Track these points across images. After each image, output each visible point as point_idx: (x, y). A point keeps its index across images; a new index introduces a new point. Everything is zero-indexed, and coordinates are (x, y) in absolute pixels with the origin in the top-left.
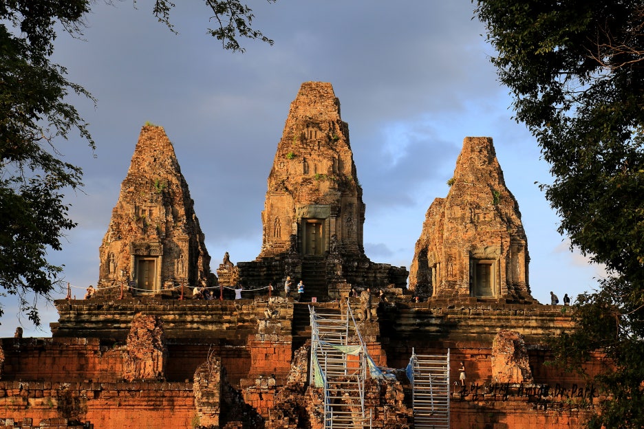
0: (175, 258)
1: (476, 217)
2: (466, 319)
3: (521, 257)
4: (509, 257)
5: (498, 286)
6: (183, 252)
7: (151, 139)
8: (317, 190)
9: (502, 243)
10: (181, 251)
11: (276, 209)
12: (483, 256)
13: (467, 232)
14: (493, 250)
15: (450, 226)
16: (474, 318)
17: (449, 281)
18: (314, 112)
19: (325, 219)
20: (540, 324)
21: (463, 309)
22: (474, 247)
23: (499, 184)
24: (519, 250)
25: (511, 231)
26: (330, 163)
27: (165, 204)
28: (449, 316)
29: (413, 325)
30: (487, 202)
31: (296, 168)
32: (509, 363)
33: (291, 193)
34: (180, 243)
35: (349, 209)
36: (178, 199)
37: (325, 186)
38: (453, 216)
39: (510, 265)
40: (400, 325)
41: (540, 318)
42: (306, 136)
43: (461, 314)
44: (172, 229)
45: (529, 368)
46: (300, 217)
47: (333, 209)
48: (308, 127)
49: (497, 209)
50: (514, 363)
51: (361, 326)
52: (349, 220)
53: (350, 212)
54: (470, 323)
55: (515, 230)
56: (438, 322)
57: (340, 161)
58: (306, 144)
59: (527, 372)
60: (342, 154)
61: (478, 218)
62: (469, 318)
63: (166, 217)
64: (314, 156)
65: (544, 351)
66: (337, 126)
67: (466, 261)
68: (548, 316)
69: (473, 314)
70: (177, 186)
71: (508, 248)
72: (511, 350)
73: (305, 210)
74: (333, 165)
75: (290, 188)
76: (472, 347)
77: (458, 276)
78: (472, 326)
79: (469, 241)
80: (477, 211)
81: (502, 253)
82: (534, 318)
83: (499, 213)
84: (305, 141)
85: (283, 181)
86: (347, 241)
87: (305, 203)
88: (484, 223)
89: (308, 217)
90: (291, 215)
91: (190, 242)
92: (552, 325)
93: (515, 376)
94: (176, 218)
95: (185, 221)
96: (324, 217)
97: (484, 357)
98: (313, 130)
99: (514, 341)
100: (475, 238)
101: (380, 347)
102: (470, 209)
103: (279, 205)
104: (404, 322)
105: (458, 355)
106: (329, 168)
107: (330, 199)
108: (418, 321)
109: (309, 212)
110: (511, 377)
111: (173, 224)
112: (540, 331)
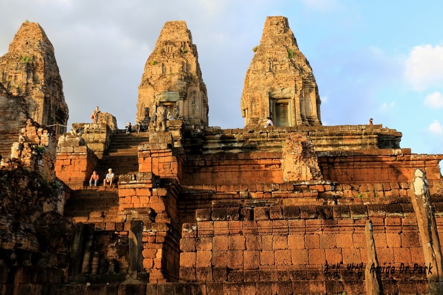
0: (33, 111)
1: (274, 68)
2: (264, 142)
3: (312, 97)
4: (302, 96)
5: (294, 119)
6: (39, 106)
7: (27, 30)
8: (170, 81)
9: (296, 85)
10: (37, 106)
11: (142, 98)
12: (281, 96)
13: (266, 78)
14: (288, 91)
15: (253, 76)
16: (272, 141)
17: (253, 118)
18: (173, 37)
19: (175, 102)
20: (330, 142)
21: (261, 133)
22: (273, 89)
23: (293, 45)
24: (310, 91)
25: (303, 76)
26: (181, 66)
27: (28, 72)
28: (250, 140)
29: (218, 149)
30: (283, 57)
31: (157, 70)
32: (298, 163)
33: (153, 86)
34: (37, 100)
35: (193, 95)
36: (40, 68)
37: (175, 79)
38: (256, 69)
39: (304, 102)
40: (207, 149)
41: (330, 137)
42: (165, 50)
43: (260, 137)
44: (31, 89)
45: (317, 167)
46: (158, 101)
47: (181, 94)
48: (166, 44)
49: (291, 61)
50: (302, 162)
51: (154, 136)
52: (194, 102)
53: (194, 97)
54: (268, 144)
55: (307, 75)
56: (240, 145)
57: (187, 65)
58: (165, 55)
59: (316, 170)
60: (189, 60)
61: (276, 68)
62: (267, 141)
63: (27, 80)
64: (170, 62)
65: (334, 158)
66: (187, 44)
67: (267, 100)
68: (337, 135)
69: (270, 137)
70: (40, 59)
71: (301, 89)
72: (299, 149)
73: (161, 96)
74: (182, 67)
75: (152, 83)
76: (266, 157)
77: (260, 113)
78: (270, 147)
79: (269, 85)
80: (275, 63)
81: (296, 93)
82: (325, 137)
83: (293, 63)
84: (164, 53)
85: (148, 79)
86: (192, 117)
87: (161, 91)
88: (281, 72)
89: (164, 100)
90: (152, 100)
91: (45, 98)
92: (340, 143)
93: (304, 175)
94: (35, 80)
95: (43, 83)
96: (175, 100)
97: (278, 166)
98: (170, 46)
99: (302, 143)
100: (273, 82)
101: (171, 154)
102: (269, 61)
103: (145, 95)
104: (210, 146)
105: (253, 166)
106: (180, 69)
107: (179, 87)
108: (223, 145)
109: (164, 97)
110: (300, 175)
111: (33, 86)
112: (330, 149)
